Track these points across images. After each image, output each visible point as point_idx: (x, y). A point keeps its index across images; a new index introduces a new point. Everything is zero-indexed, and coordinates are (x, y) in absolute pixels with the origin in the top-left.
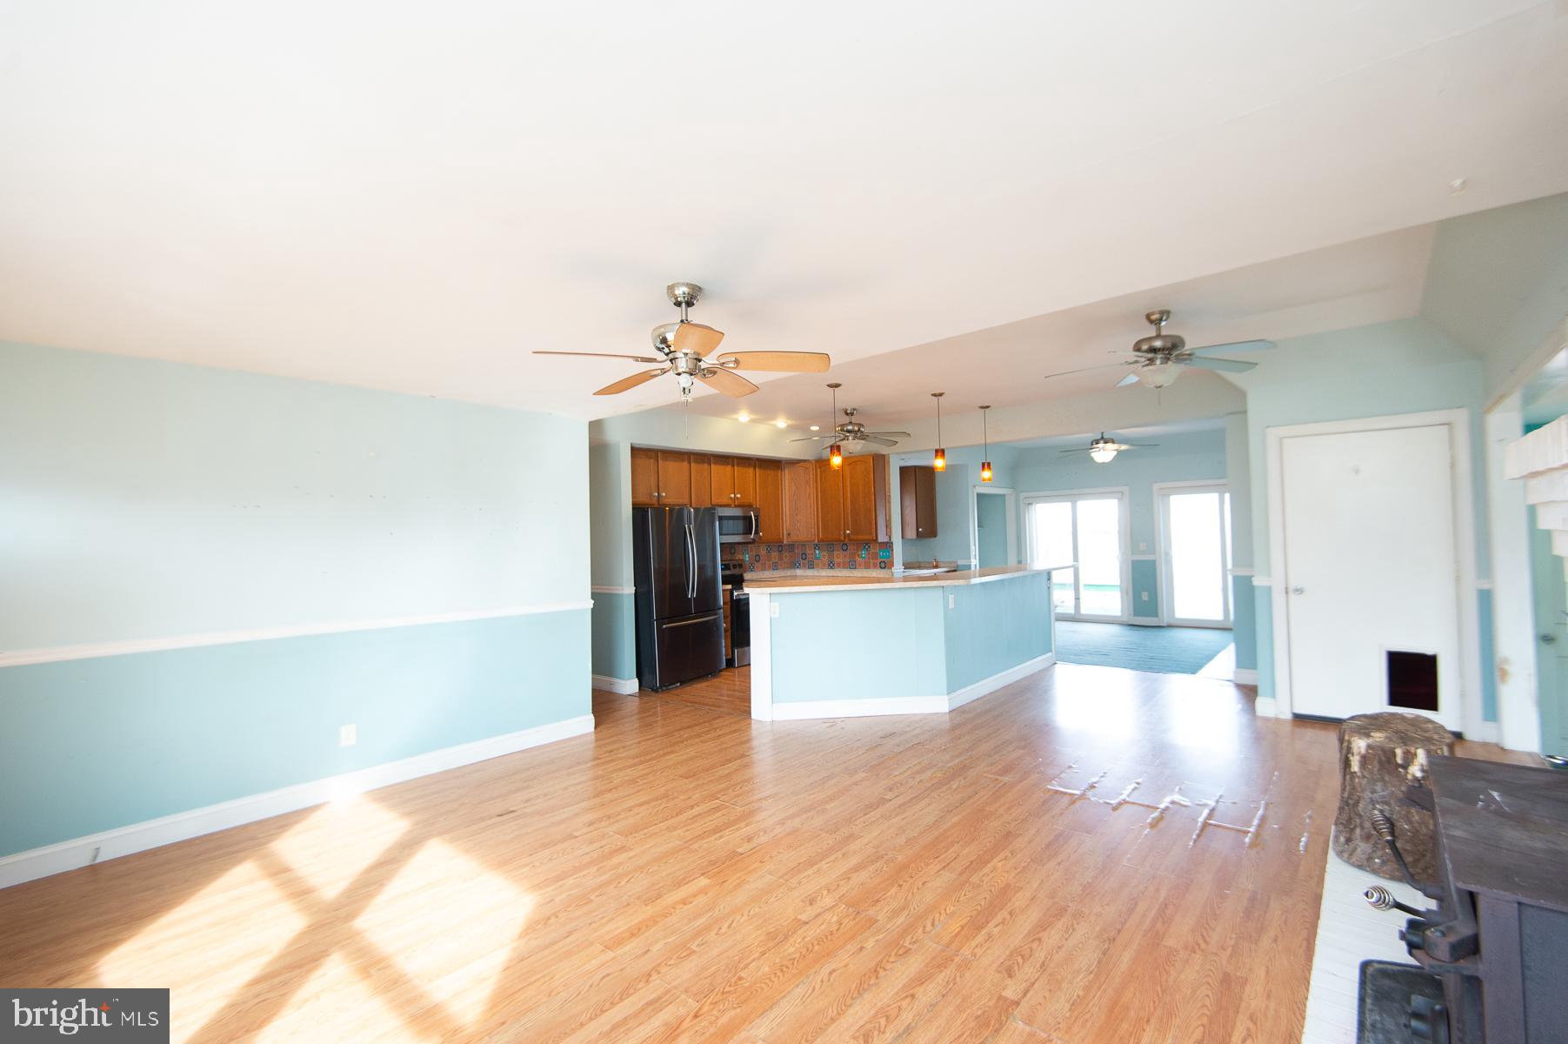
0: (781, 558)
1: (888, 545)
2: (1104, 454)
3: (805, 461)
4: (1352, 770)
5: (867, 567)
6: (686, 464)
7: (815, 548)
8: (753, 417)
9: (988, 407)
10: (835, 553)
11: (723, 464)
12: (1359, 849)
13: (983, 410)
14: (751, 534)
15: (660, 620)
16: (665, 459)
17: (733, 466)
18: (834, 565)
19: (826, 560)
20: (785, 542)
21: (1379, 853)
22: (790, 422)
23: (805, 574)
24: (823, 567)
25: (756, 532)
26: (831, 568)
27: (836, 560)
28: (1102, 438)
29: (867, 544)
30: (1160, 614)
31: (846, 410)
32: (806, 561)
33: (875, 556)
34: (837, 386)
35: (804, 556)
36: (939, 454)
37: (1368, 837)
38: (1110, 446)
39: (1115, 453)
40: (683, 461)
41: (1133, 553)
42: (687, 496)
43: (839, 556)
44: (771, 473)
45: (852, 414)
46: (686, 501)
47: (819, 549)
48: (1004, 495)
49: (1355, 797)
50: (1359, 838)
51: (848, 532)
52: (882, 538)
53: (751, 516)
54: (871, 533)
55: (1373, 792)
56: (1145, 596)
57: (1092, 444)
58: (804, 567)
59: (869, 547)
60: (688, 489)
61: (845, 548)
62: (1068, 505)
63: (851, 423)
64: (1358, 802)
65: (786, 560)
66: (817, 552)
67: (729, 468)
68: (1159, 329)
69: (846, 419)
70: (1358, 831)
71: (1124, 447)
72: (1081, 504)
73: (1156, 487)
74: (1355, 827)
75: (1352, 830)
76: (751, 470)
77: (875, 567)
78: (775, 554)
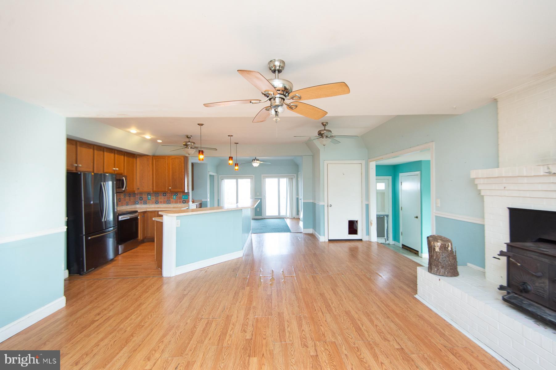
0: (130, 200)
1: (188, 193)
2: (256, 164)
3: (147, 155)
4: (436, 251)
5: (176, 202)
6: (92, 150)
7: (148, 195)
8: (138, 131)
9: (238, 143)
10: (159, 197)
11: (109, 152)
12: (441, 271)
13: (236, 144)
14: (123, 188)
15: (87, 235)
16: (81, 146)
17: (115, 154)
18: (158, 202)
19: (154, 200)
20: (136, 192)
21: (446, 271)
22: (153, 137)
23: (141, 207)
24: (152, 203)
25: (125, 188)
26: (157, 204)
27: (160, 200)
28: (256, 159)
29: (176, 193)
30: (262, 215)
31: (188, 136)
32: (142, 201)
33: (180, 198)
34: (202, 125)
35: (141, 199)
36: (231, 159)
37: (443, 267)
38: (258, 162)
39: (259, 164)
40: (90, 148)
41: (255, 196)
42: (92, 167)
43: (161, 198)
44: (131, 159)
45: (190, 138)
46: (91, 170)
47: (150, 195)
48: (214, 176)
49: (438, 258)
50: (440, 268)
51: (170, 188)
52: (186, 191)
53: (123, 180)
54: (182, 189)
55: (443, 256)
56: (258, 210)
57: (253, 161)
58: (141, 203)
59: (178, 194)
60: (92, 164)
61: (165, 195)
62: (235, 180)
63: (189, 141)
64: (439, 259)
65: (132, 201)
66: (149, 197)
67: (112, 155)
68: (325, 128)
69: (187, 140)
70: (440, 266)
71: (261, 162)
72: (239, 180)
73: (262, 175)
74: (439, 265)
75: (438, 267)
76: (122, 157)
77: (180, 202)
78: (127, 198)
